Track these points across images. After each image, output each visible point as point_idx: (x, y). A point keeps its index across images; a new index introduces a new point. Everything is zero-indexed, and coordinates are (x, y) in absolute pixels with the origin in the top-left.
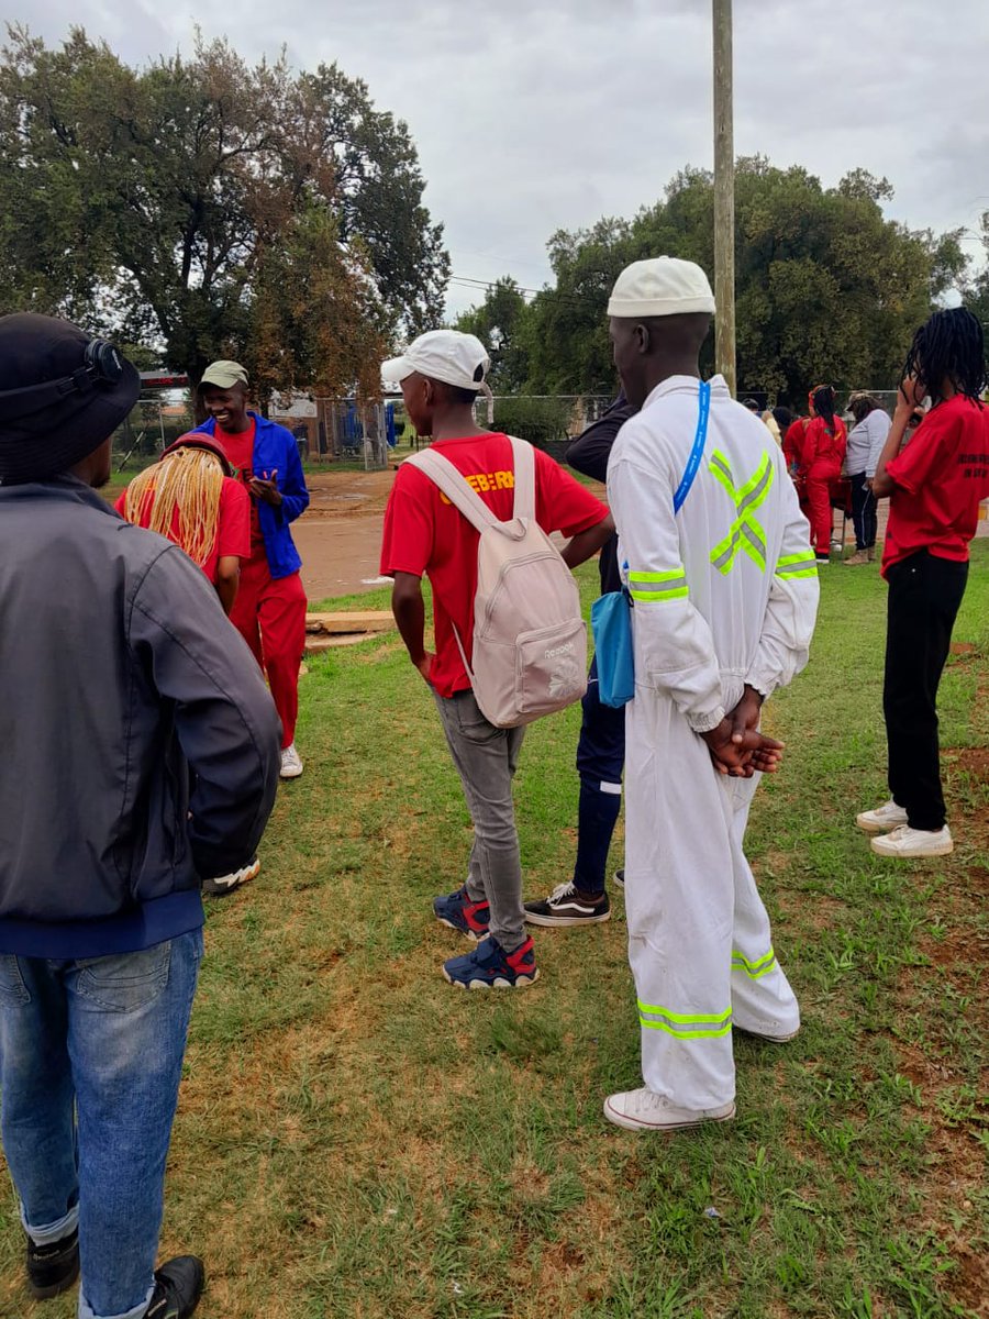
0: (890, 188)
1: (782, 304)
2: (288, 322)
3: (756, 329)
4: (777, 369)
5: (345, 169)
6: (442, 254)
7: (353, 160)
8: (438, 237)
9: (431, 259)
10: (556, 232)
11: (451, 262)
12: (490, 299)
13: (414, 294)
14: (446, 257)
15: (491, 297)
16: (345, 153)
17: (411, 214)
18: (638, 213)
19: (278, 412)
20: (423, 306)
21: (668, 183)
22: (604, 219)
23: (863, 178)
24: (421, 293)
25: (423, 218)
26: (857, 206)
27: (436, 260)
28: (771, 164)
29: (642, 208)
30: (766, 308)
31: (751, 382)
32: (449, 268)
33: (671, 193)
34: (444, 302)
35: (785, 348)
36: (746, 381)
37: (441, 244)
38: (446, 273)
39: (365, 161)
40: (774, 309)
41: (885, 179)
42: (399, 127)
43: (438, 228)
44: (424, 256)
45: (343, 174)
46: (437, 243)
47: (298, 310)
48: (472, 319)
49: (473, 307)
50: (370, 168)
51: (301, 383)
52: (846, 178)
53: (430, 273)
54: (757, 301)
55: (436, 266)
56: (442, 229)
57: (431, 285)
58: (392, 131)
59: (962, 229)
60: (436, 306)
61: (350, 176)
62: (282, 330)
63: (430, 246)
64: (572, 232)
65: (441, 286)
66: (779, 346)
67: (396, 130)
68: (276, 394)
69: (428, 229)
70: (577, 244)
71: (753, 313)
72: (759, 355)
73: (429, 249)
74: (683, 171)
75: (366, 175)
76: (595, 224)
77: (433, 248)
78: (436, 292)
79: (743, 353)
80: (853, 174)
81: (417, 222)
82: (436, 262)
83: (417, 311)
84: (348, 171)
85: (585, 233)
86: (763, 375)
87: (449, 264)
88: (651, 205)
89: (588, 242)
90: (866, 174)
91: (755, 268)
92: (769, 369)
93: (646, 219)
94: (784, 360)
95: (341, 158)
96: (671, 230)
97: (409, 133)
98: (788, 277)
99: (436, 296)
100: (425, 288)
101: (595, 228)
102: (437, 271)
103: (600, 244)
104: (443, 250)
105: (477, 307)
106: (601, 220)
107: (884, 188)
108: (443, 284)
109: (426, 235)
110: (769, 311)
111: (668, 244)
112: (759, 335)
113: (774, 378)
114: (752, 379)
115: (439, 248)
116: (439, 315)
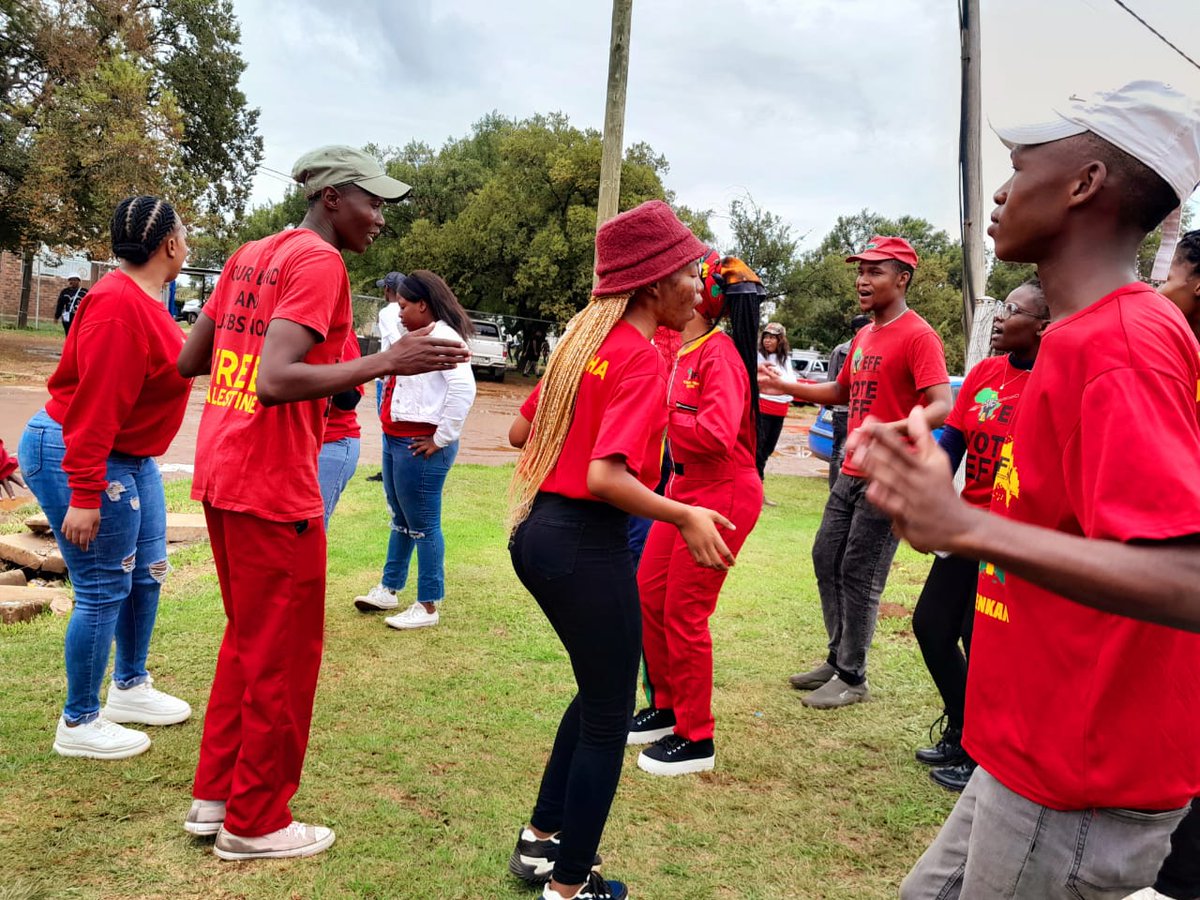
0: (667, 164)
1: (577, 244)
2: (75, 169)
3: (555, 263)
4: (570, 300)
5: (158, 33)
6: (255, 138)
7: (169, 28)
8: (253, 121)
9: (243, 142)
10: (366, 144)
11: (264, 148)
12: (288, 197)
13: (220, 173)
14: (259, 142)
15: (289, 195)
16: (160, 18)
17: (227, 92)
18: (447, 143)
19: (44, 269)
20: (229, 185)
21: (476, 121)
22: (414, 142)
23: (645, 151)
24: (227, 173)
25: (239, 100)
26: (645, 173)
27: (248, 143)
28: (571, 123)
29: (450, 139)
30: (564, 245)
31: (544, 310)
32: (261, 153)
33: (477, 131)
34: (252, 186)
35: (577, 284)
36: (541, 308)
37: (255, 129)
38: (257, 157)
39: (181, 30)
40: (570, 248)
41: (663, 156)
42: (223, 5)
43: (254, 112)
44: (235, 137)
45: (154, 38)
46: (252, 127)
47: (89, 158)
48: (268, 213)
49: (271, 202)
50: (185, 37)
51: (75, 243)
52: (631, 148)
53: (240, 155)
54: (556, 238)
55: (247, 149)
56: (258, 115)
57: (239, 167)
58: (216, 7)
59: (711, 211)
60: (243, 188)
61: (162, 42)
62: (65, 178)
63: (243, 128)
64: (381, 147)
65: (251, 169)
66: (571, 281)
67: (220, 7)
68: (45, 248)
69: (243, 111)
70: (386, 159)
71: (551, 247)
72: (554, 286)
73: (242, 131)
74: (491, 115)
75: (181, 43)
76: (406, 145)
77: (246, 131)
78: (245, 174)
79: (540, 282)
80: (638, 146)
81: (232, 102)
82: (248, 145)
83: (221, 191)
84: (161, 36)
85: (395, 151)
86: (557, 305)
87: (261, 150)
88: (459, 137)
89: (397, 160)
90: (648, 148)
91: (551, 210)
92: (563, 300)
93: (455, 148)
94: (575, 294)
95: (156, 22)
96: (477, 163)
97: (234, 12)
98: (583, 222)
99: (244, 179)
100: (232, 170)
101: (406, 148)
102: (247, 154)
103: (409, 163)
104: (256, 134)
105: (275, 202)
106: (411, 142)
107: (662, 163)
108: (253, 168)
109: (241, 117)
110: (566, 249)
111: (472, 174)
112: (554, 269)
113: (566, 308)
114: (546, 306)
115: (252, 132)
116: (245, 197)
